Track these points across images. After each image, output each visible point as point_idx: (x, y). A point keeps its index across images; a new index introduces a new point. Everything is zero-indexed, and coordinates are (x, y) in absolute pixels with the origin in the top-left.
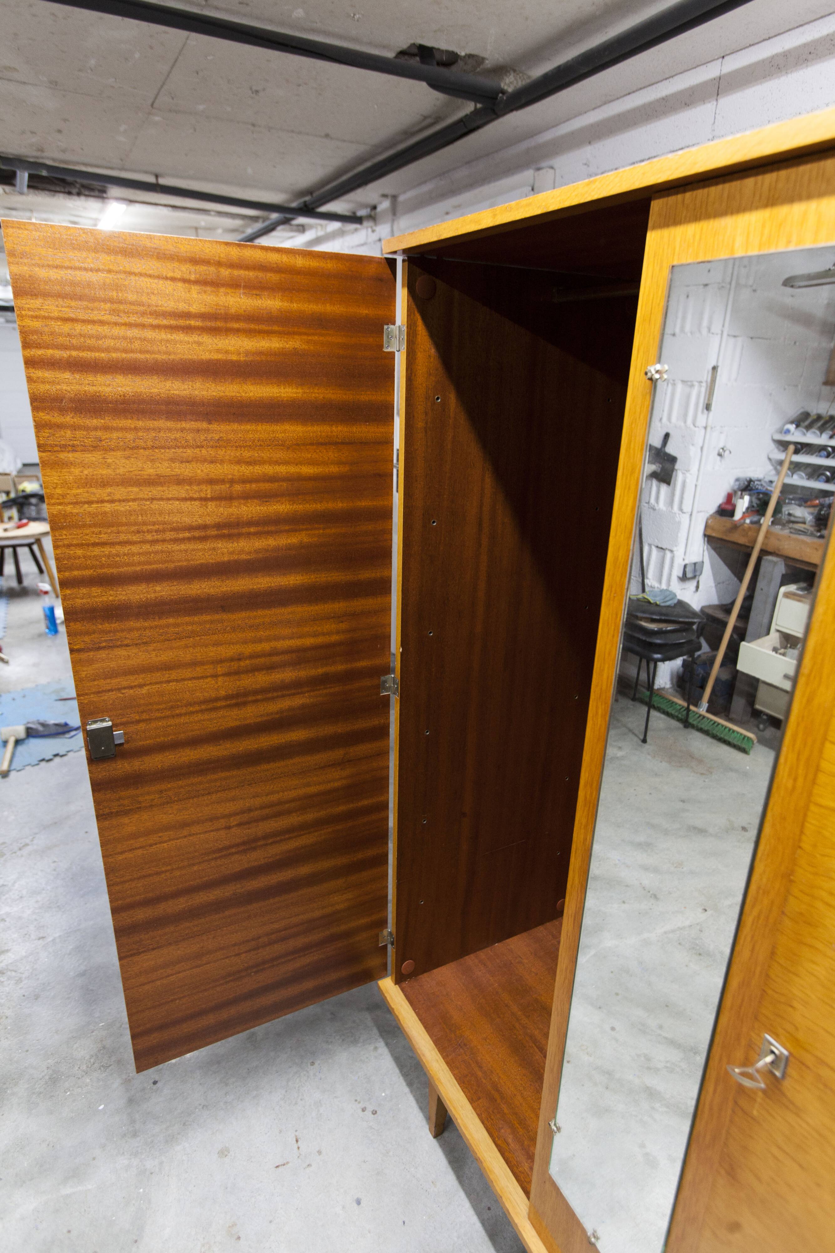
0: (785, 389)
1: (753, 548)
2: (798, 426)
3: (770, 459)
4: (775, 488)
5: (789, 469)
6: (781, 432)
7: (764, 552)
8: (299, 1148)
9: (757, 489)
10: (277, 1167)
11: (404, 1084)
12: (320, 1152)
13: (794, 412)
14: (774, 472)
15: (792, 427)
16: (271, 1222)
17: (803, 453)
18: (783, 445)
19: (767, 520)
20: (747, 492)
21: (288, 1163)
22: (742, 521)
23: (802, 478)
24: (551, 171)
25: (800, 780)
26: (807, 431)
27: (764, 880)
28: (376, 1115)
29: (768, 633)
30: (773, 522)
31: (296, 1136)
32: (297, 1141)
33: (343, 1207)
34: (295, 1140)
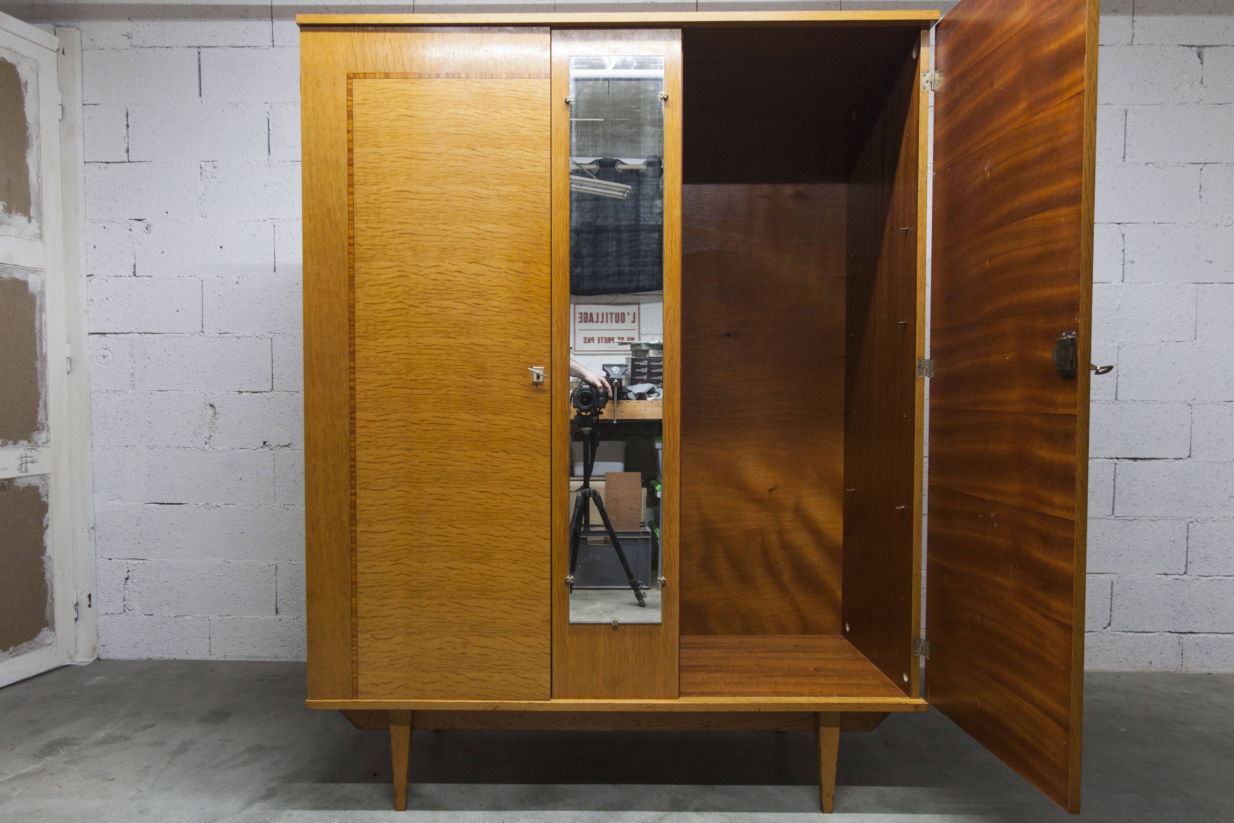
25: (674, 250)
27: (669, 303)
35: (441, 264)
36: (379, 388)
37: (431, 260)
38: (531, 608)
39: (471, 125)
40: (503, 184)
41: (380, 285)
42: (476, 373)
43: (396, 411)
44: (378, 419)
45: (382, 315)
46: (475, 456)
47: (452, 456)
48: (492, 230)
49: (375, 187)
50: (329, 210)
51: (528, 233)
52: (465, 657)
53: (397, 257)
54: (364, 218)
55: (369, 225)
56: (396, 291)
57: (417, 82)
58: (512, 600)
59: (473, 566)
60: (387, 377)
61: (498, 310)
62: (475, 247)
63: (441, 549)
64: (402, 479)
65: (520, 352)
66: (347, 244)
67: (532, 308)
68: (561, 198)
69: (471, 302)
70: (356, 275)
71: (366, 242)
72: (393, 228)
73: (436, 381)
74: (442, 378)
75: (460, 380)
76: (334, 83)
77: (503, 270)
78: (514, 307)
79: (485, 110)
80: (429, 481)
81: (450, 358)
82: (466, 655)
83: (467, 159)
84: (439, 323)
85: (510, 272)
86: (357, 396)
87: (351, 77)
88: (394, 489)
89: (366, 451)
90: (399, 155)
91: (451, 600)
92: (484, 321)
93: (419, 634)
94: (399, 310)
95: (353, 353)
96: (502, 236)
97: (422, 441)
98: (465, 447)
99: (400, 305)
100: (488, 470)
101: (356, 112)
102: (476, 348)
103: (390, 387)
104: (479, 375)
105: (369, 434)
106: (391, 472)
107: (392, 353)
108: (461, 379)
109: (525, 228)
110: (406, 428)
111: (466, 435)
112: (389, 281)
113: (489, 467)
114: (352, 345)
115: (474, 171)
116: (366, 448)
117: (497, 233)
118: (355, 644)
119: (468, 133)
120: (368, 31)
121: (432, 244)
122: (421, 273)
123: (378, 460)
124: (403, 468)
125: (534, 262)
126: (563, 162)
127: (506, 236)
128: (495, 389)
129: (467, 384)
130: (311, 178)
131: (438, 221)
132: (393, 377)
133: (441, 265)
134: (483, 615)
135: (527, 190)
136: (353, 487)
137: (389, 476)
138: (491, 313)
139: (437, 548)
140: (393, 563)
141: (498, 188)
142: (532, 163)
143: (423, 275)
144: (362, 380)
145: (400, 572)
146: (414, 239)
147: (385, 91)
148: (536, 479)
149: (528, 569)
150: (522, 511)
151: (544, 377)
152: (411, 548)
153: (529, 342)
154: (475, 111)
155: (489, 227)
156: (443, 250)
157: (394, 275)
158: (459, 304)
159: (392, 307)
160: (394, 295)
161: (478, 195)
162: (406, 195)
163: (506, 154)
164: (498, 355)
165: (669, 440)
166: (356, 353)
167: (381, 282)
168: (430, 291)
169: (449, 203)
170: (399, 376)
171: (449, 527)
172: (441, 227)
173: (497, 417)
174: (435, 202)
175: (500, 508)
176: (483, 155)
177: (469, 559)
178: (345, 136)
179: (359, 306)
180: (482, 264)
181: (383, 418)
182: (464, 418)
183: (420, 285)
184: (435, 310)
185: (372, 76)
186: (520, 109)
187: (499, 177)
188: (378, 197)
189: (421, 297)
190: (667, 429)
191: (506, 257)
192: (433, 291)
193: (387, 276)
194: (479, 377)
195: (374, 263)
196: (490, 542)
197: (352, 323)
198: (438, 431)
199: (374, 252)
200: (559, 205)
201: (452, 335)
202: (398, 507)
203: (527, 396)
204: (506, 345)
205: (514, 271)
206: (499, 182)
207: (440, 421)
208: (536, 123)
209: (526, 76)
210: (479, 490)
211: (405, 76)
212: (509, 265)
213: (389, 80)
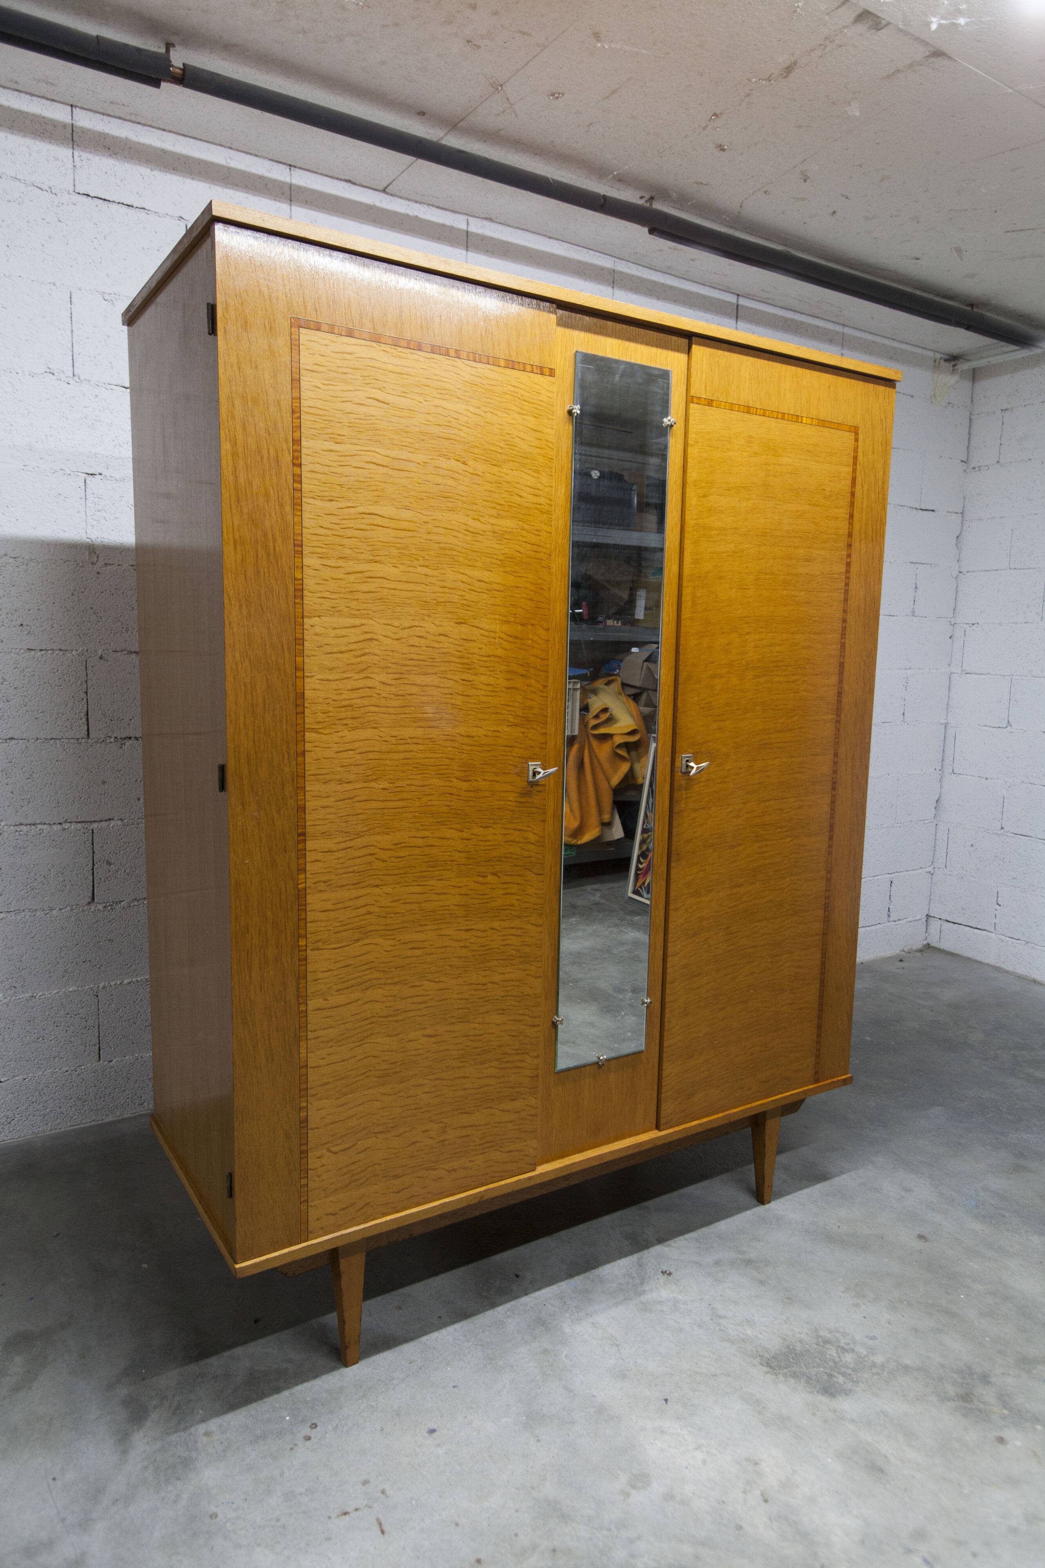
8: (356, 1510)
10: (383, 1532)
11: (276, 1396)
12: (365, 1483)
16: (457, 1525)
21: (378, 1520)
28: (318, 1424)
31: (338, 1516)
32: (346, 1513)
33: (439, 1446)
34: (344, 1517)
35: (422, 623)
36: (340, 803)
37: (409, 617)
38: (519, 1064)
40: (498, 516)
41: (341, 652)
42: (463, 774)
43: (359, 835)
44: (336, 847)
46: (460, 884)
47: (432, 888)
48: (486, 579)
51: (528, 585)
52: (444, 1145)
53: (363, 612)
54: (318, 550)
56: (361, 662)
57: (391, 350)
58: (498, 1059)
59: (455, 1027)
60: (349, 787)
61: (490, 688)
62: (464, 602)
63: (418, 1013)
64: (369, 928)
65: (515, 744)
66: (292, 589)
67: (529, 686)
68: (560, 541)
69: (459, 677)
70: (305, 637)
71: (318, 587)
73: (413, 788)
75: (444, 784)
76: (272, 330)
77: (498, 635)
78: (509, 684)
79: (478, 408)
80: (404, 925)
81: (431, 755)
82: (446, 1143)
83: (456, 476)
84: (419, 707)
85: (503, 636)
86: (308, 817)
87: (296, 324)
88: (360, 943)
89: (321, 895)
90: (368, 459)
91: (428, 1077)
92: (474, 703)
93: (389, 1131)
94: (367, 689)
95: (301, 754)
96: (495, 587)
98: (447, 874)
99: (368, 683)
100: (476, 901)
101: (305, 381)
102: (464, 740)
103: (353, 800)
104: (467, 776)
105: (324, 871)
106: (357, 919)
107: (356, 752)
109: (523, 579)
110: (375, 856)
111: (450, 858)
112: (353, 648)
113: (476, 896)
114: (300, 741)
115: (465, 494)
116: (320, 891)
117: (490, 583)
118: (304, 1167)
119: (458, 438)
121: (410, 594)
122: (394, 636)
123: (338, 906)
124: (370, 913)
125: (532, 625)
126: (563, 493)
127: (502, 589)
128: (485, 794)
129: (452, 790)
131: (419, 563)
132: (359, 786)
133: (423, 625)
134: (466, 1086)
135: (526, 527)
136: (302, 949)
137: (354, 926)
138: (482, 692)
139: (414, 1013)
140: (357, 1044)
141: (493, 521)
142: (532, 490)
144: (316, 793)
145: (366, 1055)
146: (387, 586)
147: (348, 356)
148: (528, 905)
150: (512, 947)
151: (540, 775)
152: (379, 1019)
153: (525, 730)
154: (466, 407)
155: (482, 574)
156: (424, 603)
157: (362, 638)
158: (444, 680)
159: (356, 684)
160: (361, 667)
161: (469, 529)
162: (376, 520)
163: (503, 475)
164: (489, 749)
166: (306, 753)
167: (343, 649)
169: (433, 537)
170: (366, 785)
171: (426, 983)
172: (423, 570)
173: (487, 831)
174: (414, 534)
175: (487, 947)
176: (475, 472)
178: (288, 419)
179: (310, 684)
180: (473, 626)
181: (344, 845)
182: (448, 836)
183: (395, 654)
184: (415, 690)
185: (328, 328)
186: (520, 414)
187: (494, 505)
188: (337, 519)
189: (397, 671)
191: (501, 618)
192: (410, 662)
193: (348, 640)
194: (466, 779)
195: (332, 620)
196: (476, 992)
197: (300, 709)
198: (416, 857)
199: (333, 604)
200: (557, 549)
201: (434, 723)
202: (364, 968)
203: (522, 800)
204: (498, 734)
205: (510, 636)
206: (494, 512)
207: (420, 842)
208: (538, 435)
209: (528, 368)
210: (464, 928)
211: (376, 338)
212: (505, 628)
213: (353, 341)
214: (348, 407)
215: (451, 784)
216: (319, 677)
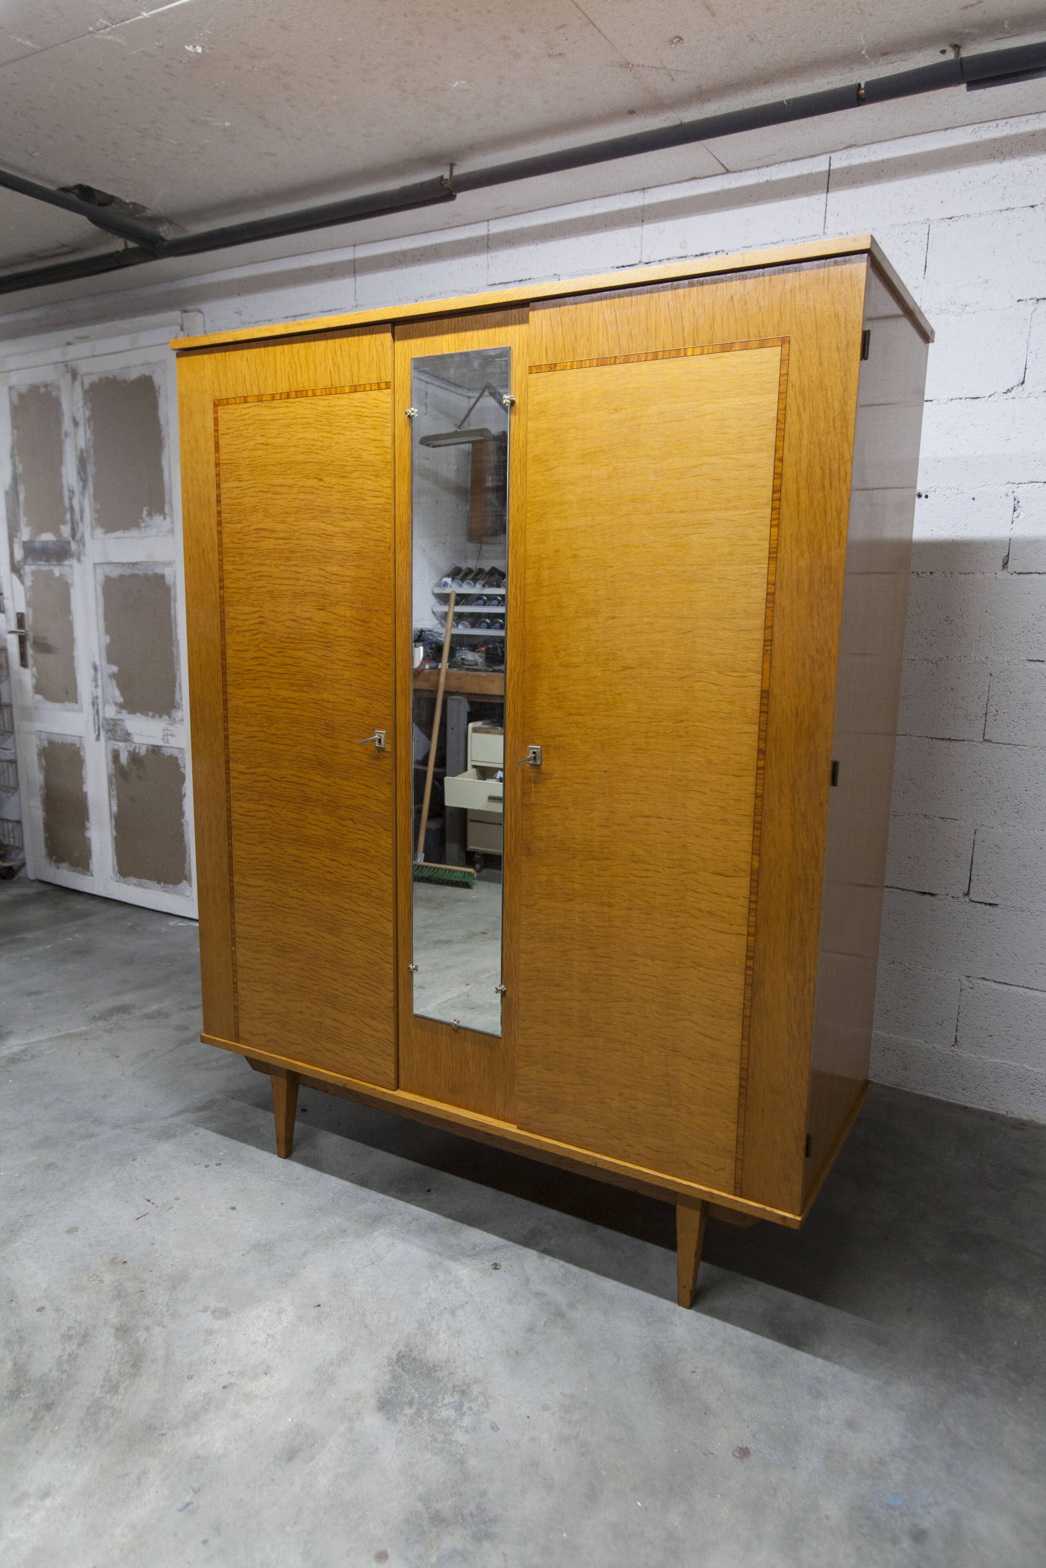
0: (436, 546)
1: (437, 691)
2: (453, 579)
3: (434, 613)
4: (445, 638)
5: (454, 620)
6: (440, 586)
7: (447, 693)
8: (153, 1203)
9: (429, 639)
10: (138, 1219)
12: (177, 1199)
13: (446, 567)
14: (439, 626)
15: (449, 580)
16: (152, 1244)
17: (462, 605)
18: (443, 598)
19: (444, 665)
20: (421, 643)
21: (147, 1214)
22: (422, 667)
23: (466, 627)
24: (199, 314)
26: (463, 582)
28: (221, 1165)
29: (466, 770)
30: (450, 667)
32: (149, 1201)
33: (220, 1215)
34: (146, 1201)
36: (247, 740)
37: (286, 605)
38: (378, 991)
39: (319, 451)
40: (347, 520)
41: (244, 631)
42: (326, 731)
43: (261, 765)
44: (246, 771)
45: (247, 663)
46: (326, 821)
47: (306, 818)
48: (339, 573)
49: (239, 526)
50: (203, 550)
51: (371, 576)
52: (322, 1026)
53: (257, 602)
54: (231, 559)
55: (235, 567)
56: (257, 639)
57: (270, 405)
58: (359, 978)
59: (325, 935)
60: (254, 729)
61: (344, 664)
62: (322, 592)
63: (299, 912)
64: (267, 836)
65: (364, 713)
66: (218, 586)
67: (374, 663)
69: (319, 653)
70: (226, 620)
71: (233, 585)
72: (255, 570)
73: (292, 737)
74: (297, 734)
76: (204, 412)
77: (348, 619)
78: (358, 661)
80: (288, 841)
81: (304, 714)
82: (322, 1024)
83: (315, 491)
84: (293, 675)
85: (353, 620)
86: (231, 746)
87: (217, 404)
88: (261, 845)
89: (238, 802)
90: (258, 489)
91: (309, 966)
92: (332, 675)
93: (284, 994)
94: (261, 659)
95: (225, 701)
96: (347, 579)
97: (282, 799)
98: (317, 810)
99: (262, 654)
100: (337, 838)
101: (222, 442)
102: (325, 704)
103: (255, 739)
104: (328, 734)
105: (241, 786)
106: (258, 826)
107: (256, 704)
108: (312, 738)
110: (269, 783)
111: (319, 798)
112: (252, 628)
113: (338, 834)
114: (225, 693)
115: (321, 505)
116: (239, 800)
117: (343, 576)
118: (235, 991)
119: (315, 461)
120: (228, 350)
121: (286, 588)
122: (278, 620)
123: (248, 814)
124: (268, 825)
126: (406, 490)
127: (351, 580)
128: (344, 751)
129: (317, 743)
130: (189, 517)
131: (291, 562)
132: (257, 729)
133: (294, 611)
134: (335, 987)
135: (370, 525)
136: (230, 838)
137: (258, 830)
138: (338, 667)
139: (296, 911)
140: (262, 918)
141: (342, 524)
142: (373, 494)
143: (279, 622)
144: (234, 730)
145: (268, 929)
146: (271, 582)
147: (244, 417)
148: (379, 854)
149: (374, 949)
150: (368, 886)
151: (386, 743)
152: (276, 907)
153: (372, 702)
154: (321, 434)
155: (335, 569)
156: (295, 595)
157: (257, 621)
158: (311, 655)
159: (256, 655)
160: (257, 642)
161: (326, 532)
162: (264, 534)
164: (345, 714)
165: (511, 830)
166: (229, 701)
167: (246, 628)
168: (285, 640)
169: (300, 542)
170: (262, 729)
171: (305, 892)
172: (293, 568)
173: (345, 782)
174: (288, 541)
175: (348, 879)
176: (329, 485)
177: (323, 928)
178: (212, 471)
179: (229, 653)
180: (330, 612)
181: (250, 771)
182: (316, 779)
183: (277, 633)
184: (290, 661)
185: (233, 401)
186: (363, 429)
187: (344, 511)
188: (240, 536)
189: (278, 646)
190: (509, 816)
191: (351, 605)
192: (288, 640)
193: (251, 622)
194: (328, 736)
195: (240, 608)
196: (340, 913)
197: (225, 670)
198: (295, 790)
199: (239, 596)
201: (304, 689)
202: (265, 863)
203: (371, 762)
204: (352, 703)
205: (359, 620)
206: (343, 516)
207: (296, 780)
208: (378, 444)
209: (368, 388)
210: (330, 857)
211: (260, 399)
212: (354, 613)
213: (247, 405)
214: (245, 454)
215: (318, 739)
216: (236, 648)
